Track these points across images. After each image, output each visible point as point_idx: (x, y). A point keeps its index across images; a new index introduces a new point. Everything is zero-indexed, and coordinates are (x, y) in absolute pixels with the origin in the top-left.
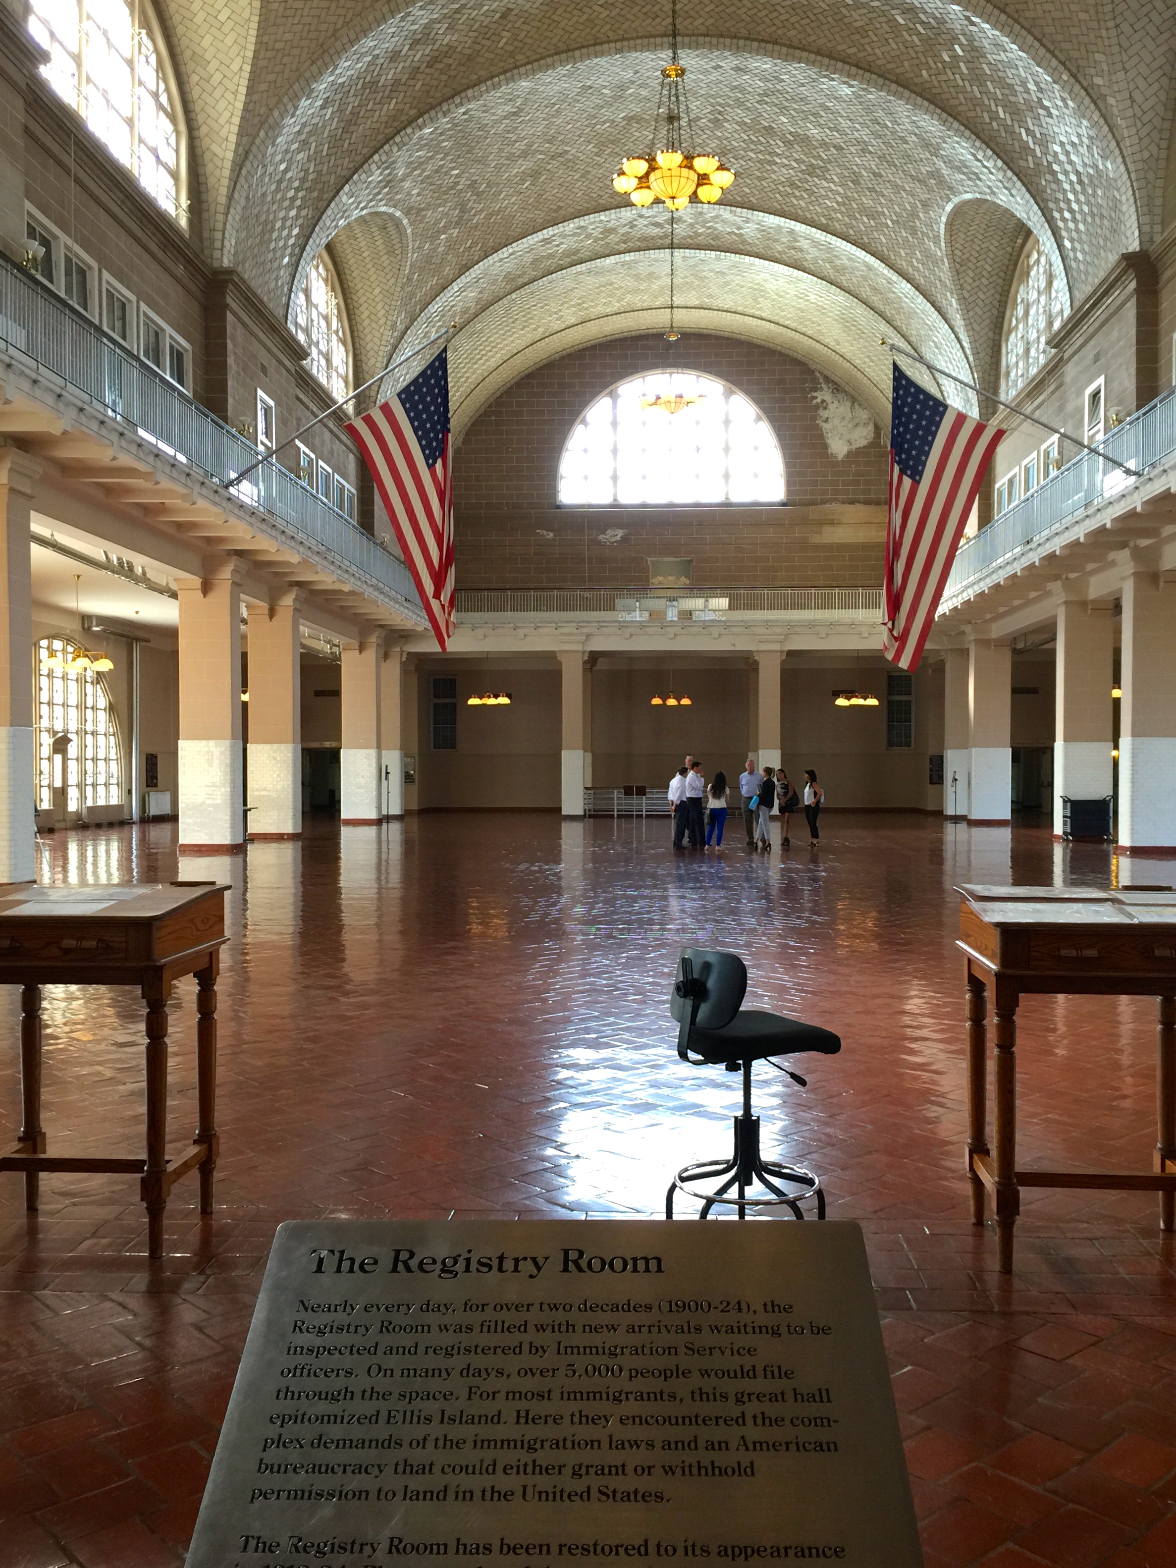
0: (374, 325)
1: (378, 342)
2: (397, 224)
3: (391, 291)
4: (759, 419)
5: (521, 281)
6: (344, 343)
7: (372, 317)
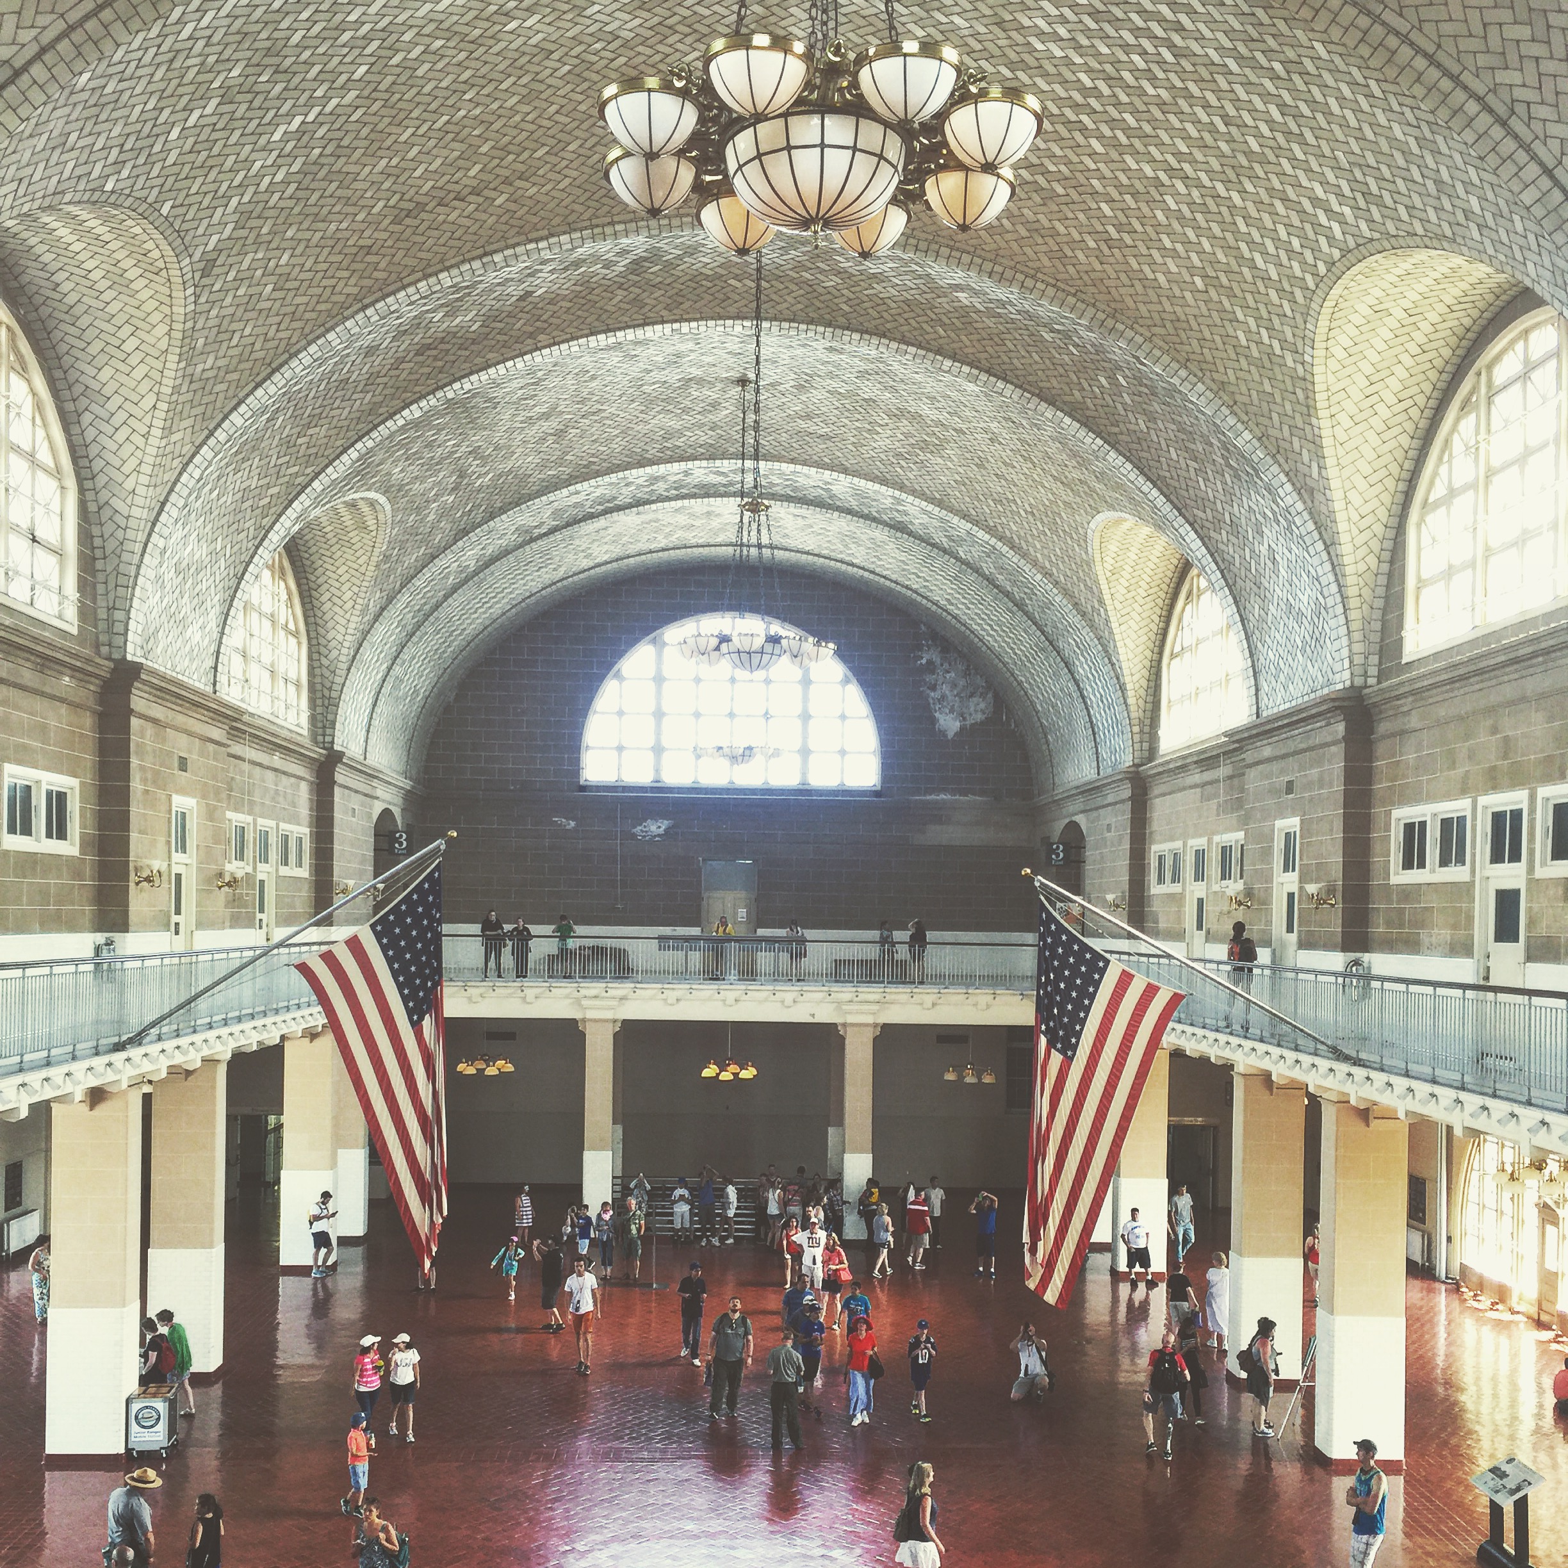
0: (337, 609)
1: (343, 630)
2: (372, 504)
3: (363, 570)
4: (846, 681)
5: (537, 532)
6: (296, 634)
7: (335, 599)
